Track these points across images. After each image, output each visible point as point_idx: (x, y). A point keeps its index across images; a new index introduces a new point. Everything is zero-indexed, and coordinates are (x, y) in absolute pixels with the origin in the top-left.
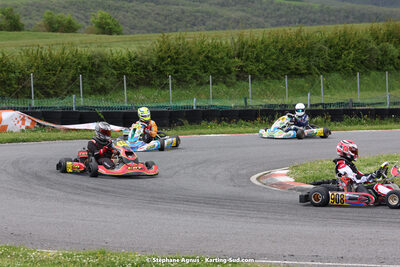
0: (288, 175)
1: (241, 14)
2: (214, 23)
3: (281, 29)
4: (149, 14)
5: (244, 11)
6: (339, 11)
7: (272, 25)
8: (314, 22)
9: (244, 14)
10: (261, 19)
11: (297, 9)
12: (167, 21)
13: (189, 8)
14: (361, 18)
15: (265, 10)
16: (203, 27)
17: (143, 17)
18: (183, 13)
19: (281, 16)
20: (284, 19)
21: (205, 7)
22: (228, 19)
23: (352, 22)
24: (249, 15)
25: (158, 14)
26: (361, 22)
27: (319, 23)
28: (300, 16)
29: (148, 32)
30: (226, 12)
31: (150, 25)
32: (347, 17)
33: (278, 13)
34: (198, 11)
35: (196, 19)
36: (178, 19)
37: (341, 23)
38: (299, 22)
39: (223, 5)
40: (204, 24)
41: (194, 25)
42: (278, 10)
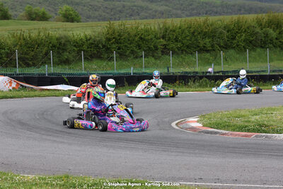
0: (198, 122)
1: (163, 8)
2: (146, 15)
3: (193, 18)
4: (100, 8)
5: (167, 6)
6: (234, 6)
7: (187, 16)
8: (216, 13)
9: (167, 8)
10: (179, 12)
11: (204, 5)
12: (112, 13)
13: (129, 4)
14: (250, 11)
15: (182, 5)
16: (138, 17)
17: (96, 10)
18: (124, 7)
19: (193, 9)
20: (195, 11)
21: (139, 3)
22: (156, 11)
23: (244, 14)
24: (170, 9)
25: (106, 8)
26: (249, 13)
27: (220, 14)
28: (207, 9)
29: (99, 20)
30: (154, 6)
31: (101, 16)
32: (240, 10)
33: (190, 7)
34: (135, 6)
35: (133, 11)
36: (120, 12)
37: (236, 14)
38: (206, 14)
39: (152, 1)
40: (139, 15)
41: (131, 15)
42: (191, 5)
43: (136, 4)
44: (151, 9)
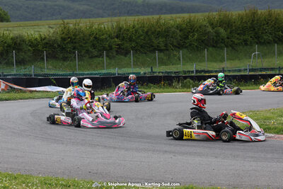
2: (68, 14)
4: (21, 7)
5: (88, 5)
6: (155, 5)
7: (109, 16)
8: (138, 13)
10: (101, 11)
11: (126, 4)
12: (34, 12)
14: (172, 10)
15: (103, 4)
16: (59, 16)
17: (17, 10)
18: (45, 6)
19: (115, 9)
20: (117, 11)
22: (78, 11)
23: (165, 13)
24: (92, 8)
25: (27, 7)
26: (171, 13)
27: (142, 14)
28: (128, 9)
29: (21, 20)
31: (22, 15)
32: (161, 9)
34: (56, 6)
36: (42, 11)
37: (158, 14)
40: (60, 14)
41: (53, 15)
42: (113, 4)
43: (57, 3)
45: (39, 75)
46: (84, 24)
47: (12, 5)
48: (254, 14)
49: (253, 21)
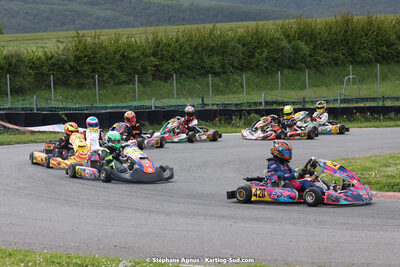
1: (110, 13)
2: (84, 23)
4: (18, 13)
5: (112, 10)
6: (208, 10)
7: (142, 25)
8: (184, 21)
10: (131, 18)
11: (166, 8)
12: (36, 21)
15: (134, 9)
16: (72, 27)
17: (12, 17)
18: (52, 11)
19: (151, 15)
20: (153, 18)
21: (74, 6)
22: (98, 18)
23: (221, 22)
24: (118, 14)
25: (27, 13)
26: (230, 21)
27: (189, 22)
28: (170, 15)
29: (17, 32)
30: (96, 11)
31: (20, 25)
32: (217, 16)
33: (148, 12)
34: (68, 11)
35: (66, 18)
36: (47, 18)
37: (211, 22)
38: (169, 21)
39: (92, 4)
40: (74, 23)
41: (63, 24)
42: (148, 9)
44: (92, 15)
45: (44, 109)
46: (106, 36)
47: (5, 10)
48: (347, 22)
49: (346, 31)
